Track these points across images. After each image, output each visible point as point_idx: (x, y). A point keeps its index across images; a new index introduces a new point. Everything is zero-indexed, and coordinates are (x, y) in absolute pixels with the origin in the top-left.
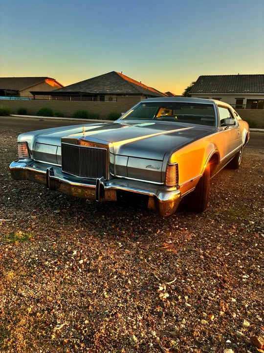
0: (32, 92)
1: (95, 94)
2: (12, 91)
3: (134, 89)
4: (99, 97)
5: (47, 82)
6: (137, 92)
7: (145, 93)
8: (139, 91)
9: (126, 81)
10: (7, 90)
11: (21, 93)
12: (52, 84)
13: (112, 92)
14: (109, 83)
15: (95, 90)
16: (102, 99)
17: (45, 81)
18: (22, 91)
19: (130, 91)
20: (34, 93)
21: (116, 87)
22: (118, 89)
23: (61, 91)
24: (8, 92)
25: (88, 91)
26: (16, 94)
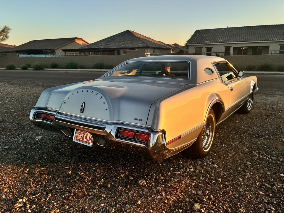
0: (63, 50)
1: (112, 49)
2: (49, 49)
3: (143, 43)
4: (116, 51)
5: (77, 41)
6: (145, 46)
7: (153, 46)
8: (147, 45)
9: (138, 37)
10: (45, 49)
11: (56, 51)
12: (80, 42)
13: (126, 47)
14: (124, 40)
15: (112, 46)
16: (119, 53)
17: (74, 41)
18: (57, 49)
19: (140, 45)
20: (65, 51)
21: (129, 43)
22: (130, 44)
23: (86, 47)
24: (46, 51)
25: (107, 47)
26: (53, 52)
